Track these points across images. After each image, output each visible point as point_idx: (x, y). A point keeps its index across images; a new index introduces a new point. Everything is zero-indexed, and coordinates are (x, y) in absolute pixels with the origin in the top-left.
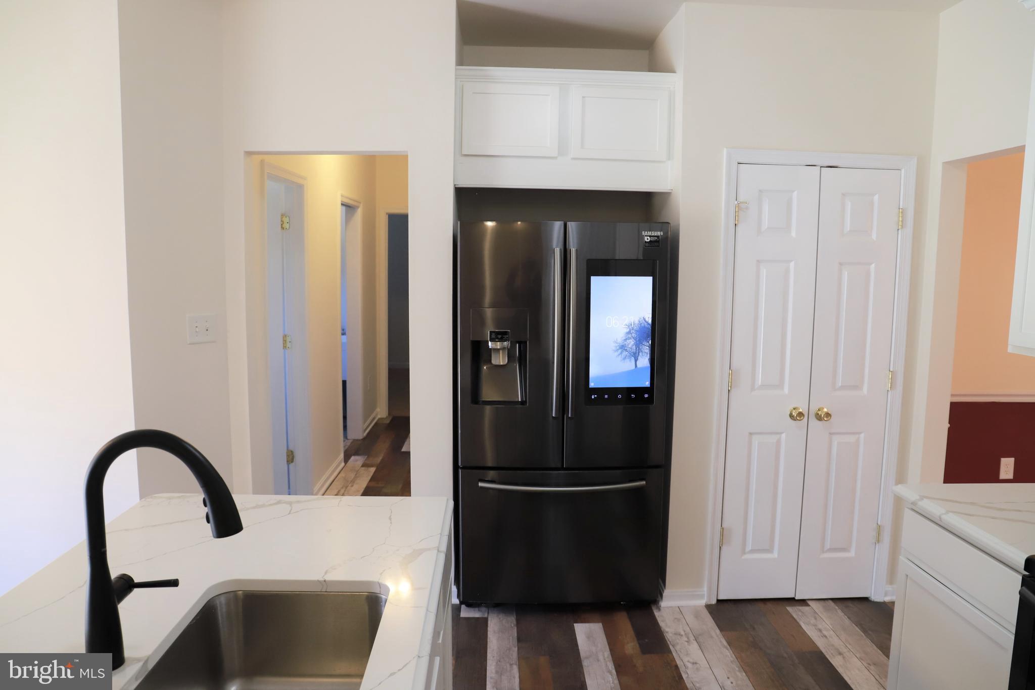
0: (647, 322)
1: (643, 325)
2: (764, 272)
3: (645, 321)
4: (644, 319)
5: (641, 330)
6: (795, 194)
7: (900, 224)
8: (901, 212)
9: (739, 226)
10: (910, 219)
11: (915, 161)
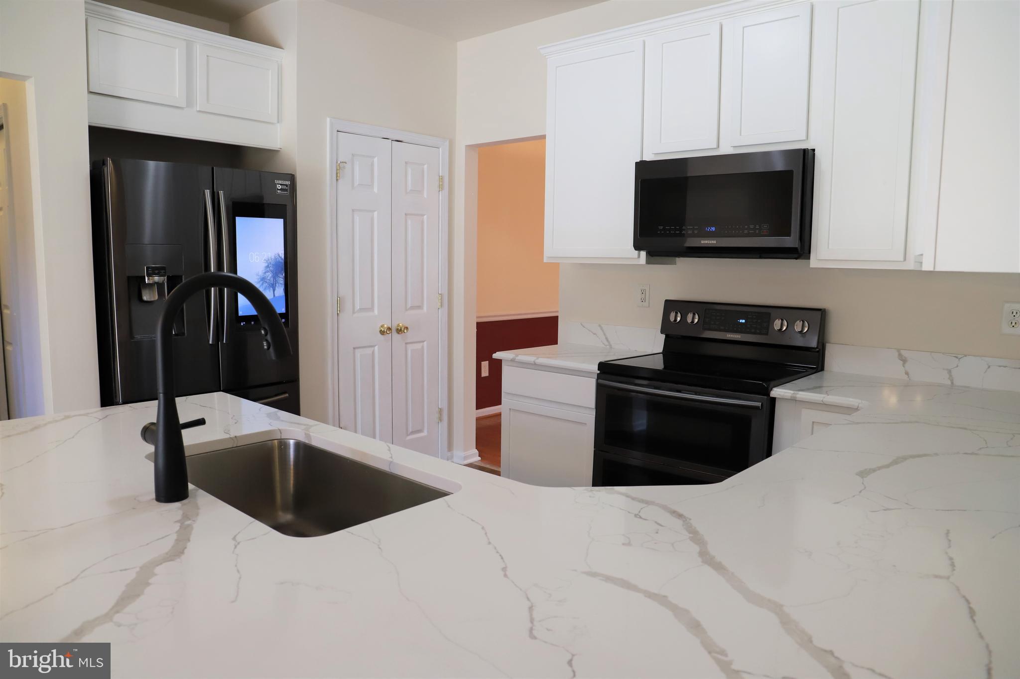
0: (281, 258)
1: (278, 260)
2: (357, 219)
3: (279, 257)
4: (279, 255)
5: (276, 265)
6: (376, 160)
7: (441, 187)
8: (441, 179)
9: (340, 181)
10: (445, 184)
11: (447, 143)
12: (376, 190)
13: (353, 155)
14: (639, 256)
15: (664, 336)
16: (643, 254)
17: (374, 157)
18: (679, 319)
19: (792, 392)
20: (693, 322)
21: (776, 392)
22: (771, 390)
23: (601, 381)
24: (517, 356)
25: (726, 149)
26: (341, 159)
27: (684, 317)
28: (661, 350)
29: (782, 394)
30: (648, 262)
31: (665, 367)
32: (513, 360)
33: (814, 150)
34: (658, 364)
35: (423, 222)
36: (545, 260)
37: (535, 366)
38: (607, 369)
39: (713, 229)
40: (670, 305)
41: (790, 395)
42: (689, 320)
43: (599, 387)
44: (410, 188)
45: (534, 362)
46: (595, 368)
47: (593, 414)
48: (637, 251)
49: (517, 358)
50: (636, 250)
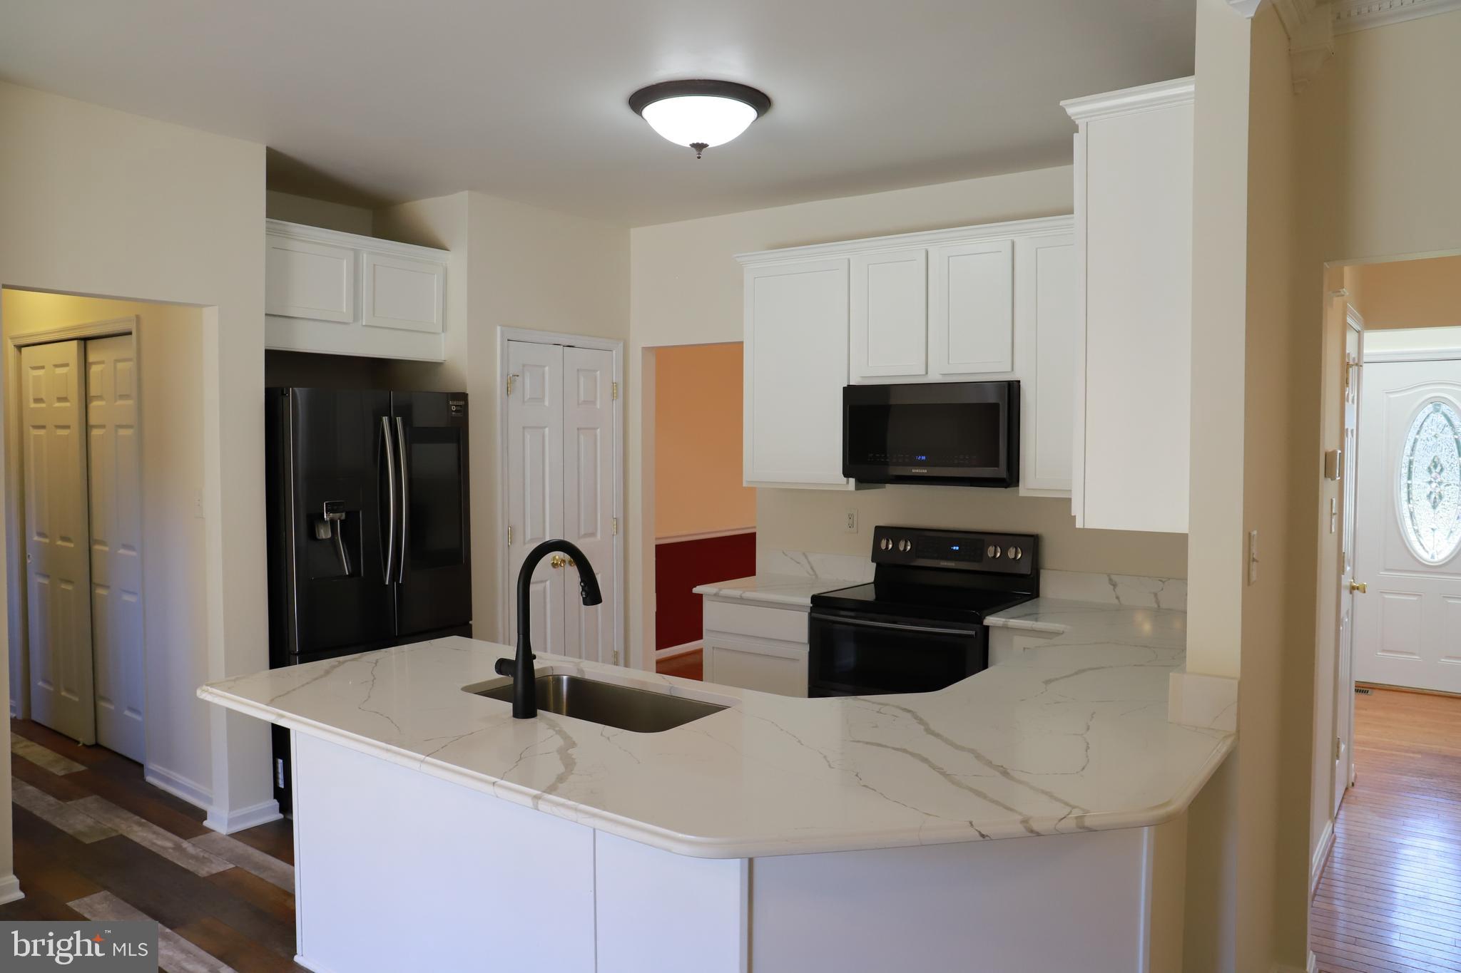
2: (528, 437)
6: (547, 369)
7: (614, 396)
8: (615, 385)
9: (510, 396)
10: (621, 391)
11: (621, 345)
12: (547, 403)
13: (524, 366)
14: (848, 482)
15: (875, 565)
16: (852, 480)
17: (544, 367)
18: (890, 546)
19: (1004, 620)
20: (905, 549)
21: (990, 620)
22: (984, 618)
23: (815, 615)
24: (720, 590)
25: (935, 377)
26: (512, 371)
27: (896, 545)
28: (872, 580)
29: (994, 622)
30: (857, 488)
31: (877, 599)
32: (716, 595)
33: (1019, 382)
34: (869, 595)
35: (596, 436)
36: (745, 484)
37: (741, 601)
38: (820, 602)
39: (924, 458)
40: (881, 532)
41: (1002, 623)
42: (901, 548)
43: (812, 621)
44: (582, 398)
45: (741, 596)
46: (808, 602)
47: (807, 649)
48: (845, 479)
49: (721, 592)
50: (845, 477)
